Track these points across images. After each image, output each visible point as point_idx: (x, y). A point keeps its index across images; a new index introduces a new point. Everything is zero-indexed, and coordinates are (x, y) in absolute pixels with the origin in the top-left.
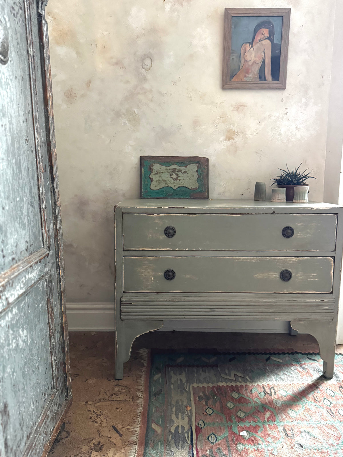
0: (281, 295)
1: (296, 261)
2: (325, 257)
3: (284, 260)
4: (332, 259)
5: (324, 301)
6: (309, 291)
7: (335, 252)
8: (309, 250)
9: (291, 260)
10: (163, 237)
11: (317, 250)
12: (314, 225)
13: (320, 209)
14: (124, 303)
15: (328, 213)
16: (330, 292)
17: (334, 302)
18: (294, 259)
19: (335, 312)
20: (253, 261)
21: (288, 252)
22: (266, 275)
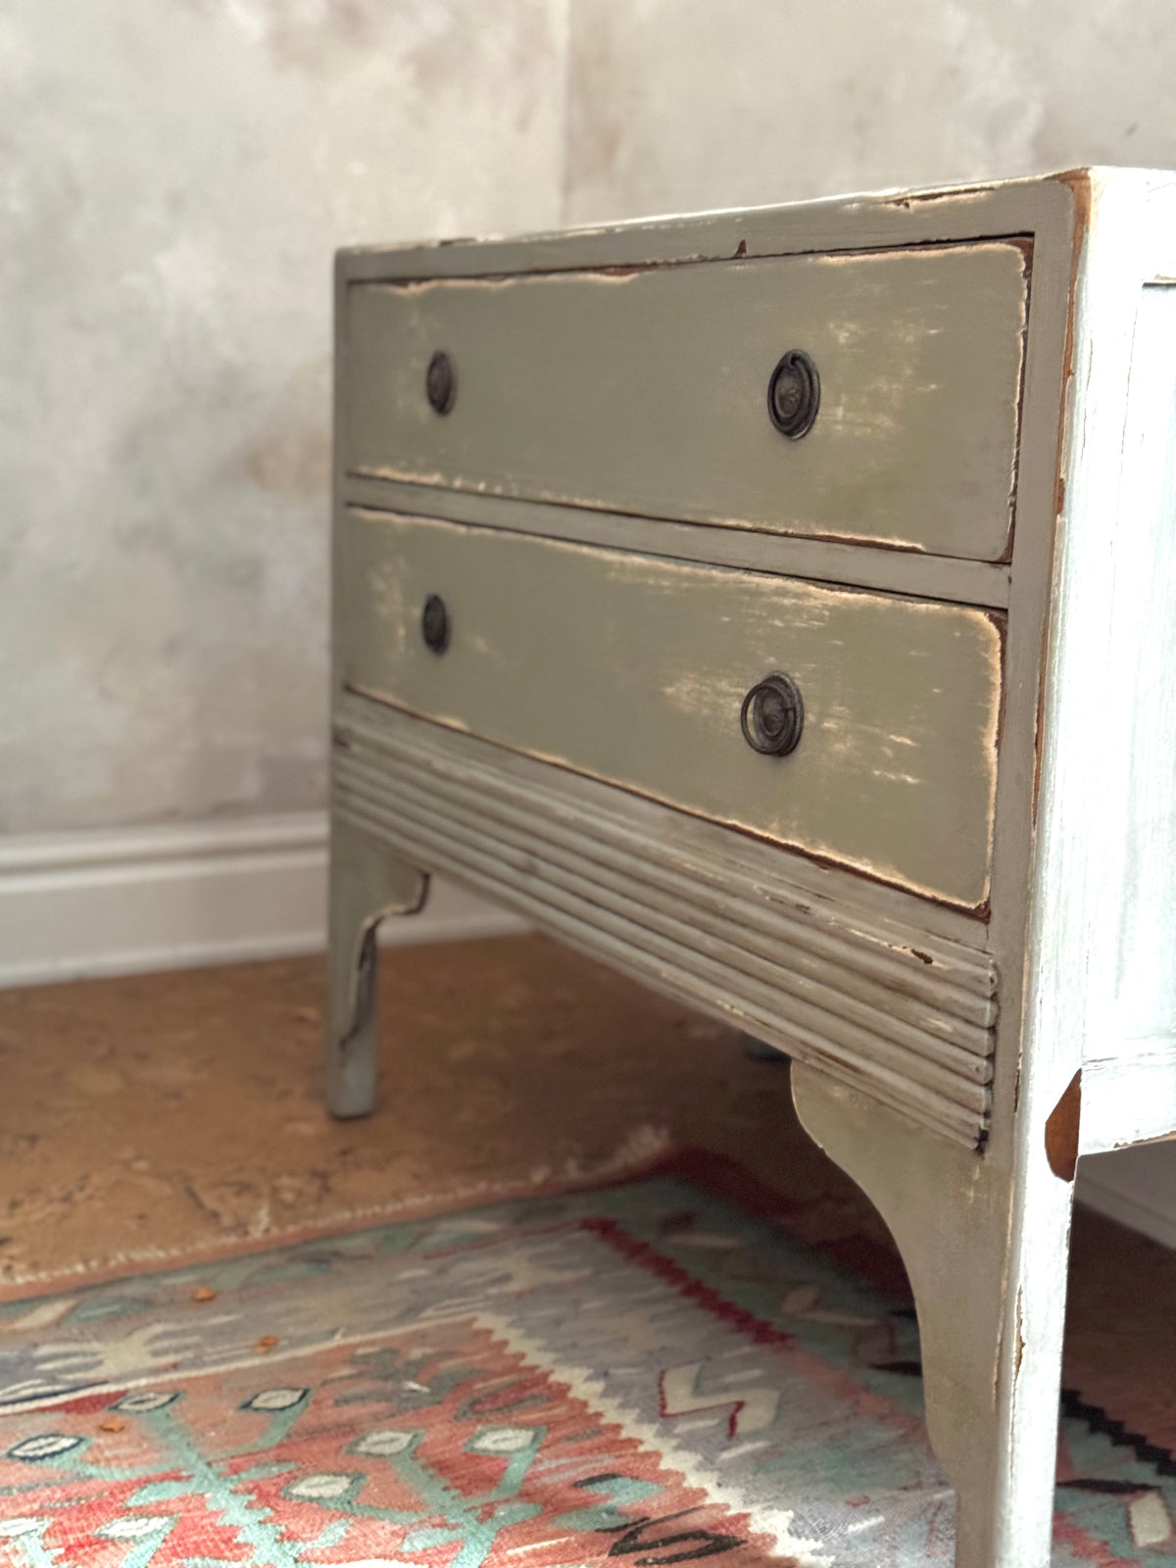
0: (756, 851)
1: (821, 618)
2: (956, 609)
3: (775, 599)
4: (992, 627)
5: (928, 961)
7: (1006, 569)
8: (879, 540)
9: (800, 602)
10: (425, 410)
11: (919, 546)
12: (910, 339)
13: (938, 201)
14: (339, 740)
15: (977, 235)
16: (978, 908)
17: (984, 997)
18: (816, 598)
19: (1002, 1087)
20: (663, 588)
21: (792, 546)
22: (706, 693)
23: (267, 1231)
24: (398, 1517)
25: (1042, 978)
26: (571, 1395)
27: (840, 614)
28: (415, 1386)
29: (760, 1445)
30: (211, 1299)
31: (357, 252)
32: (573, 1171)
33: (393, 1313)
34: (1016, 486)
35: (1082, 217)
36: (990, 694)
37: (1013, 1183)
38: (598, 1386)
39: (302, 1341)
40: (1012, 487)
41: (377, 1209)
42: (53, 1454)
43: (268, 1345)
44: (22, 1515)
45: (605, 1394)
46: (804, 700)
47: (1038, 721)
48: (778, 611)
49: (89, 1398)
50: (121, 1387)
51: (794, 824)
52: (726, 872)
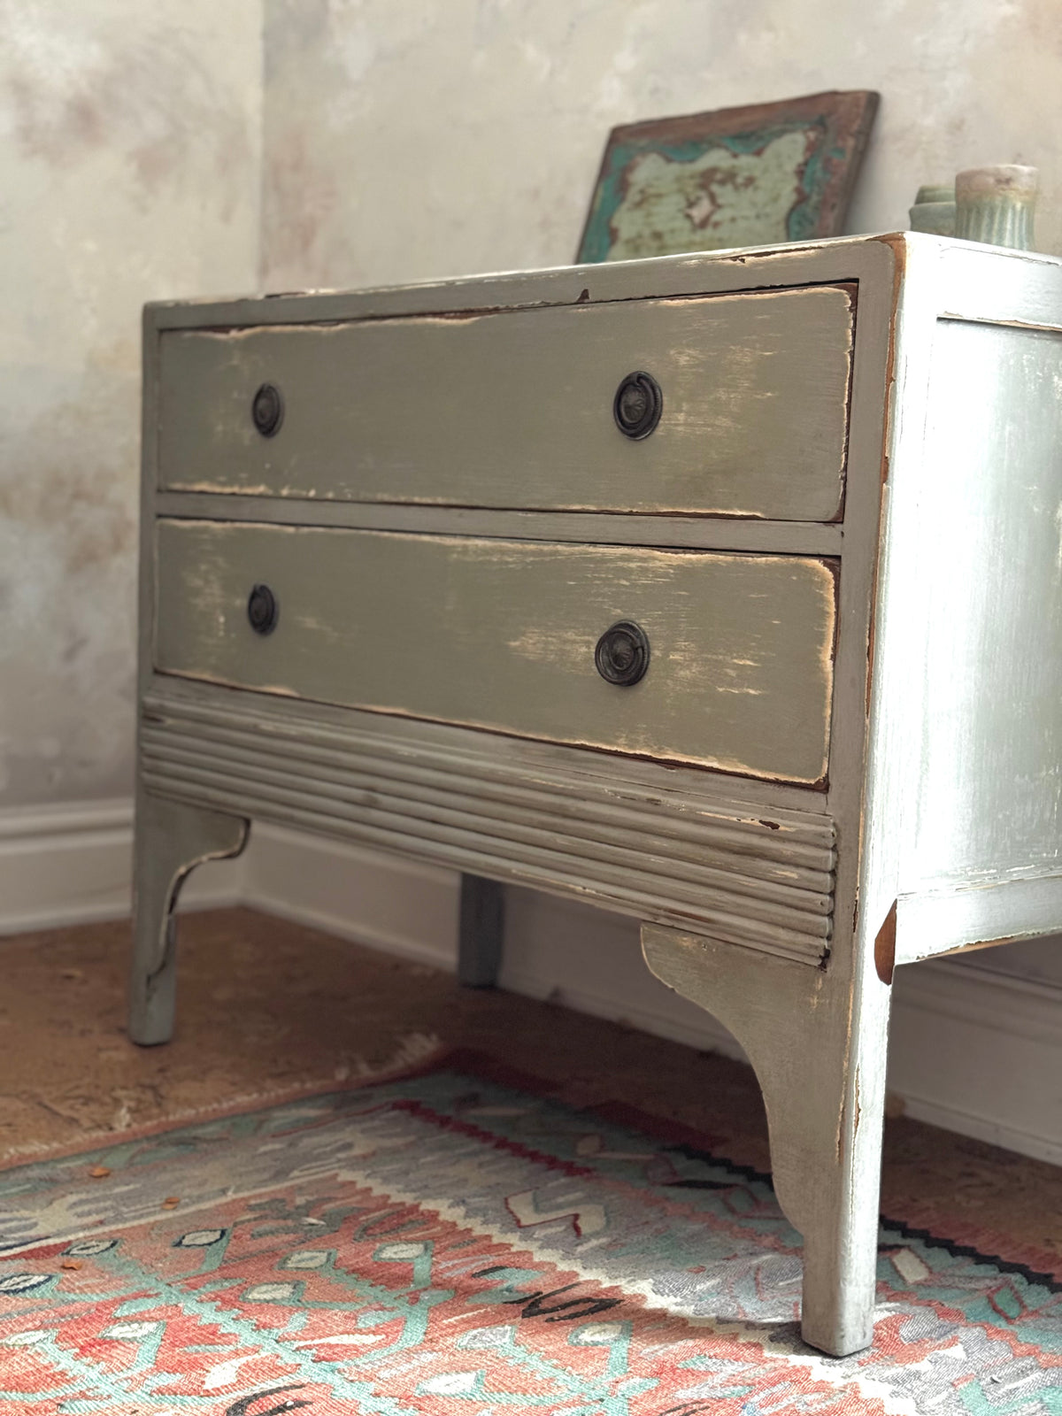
0: (605, 762)
1: (666, 575)
2: (793, 560)
3: (620, 564)
4: (826, 569)
5: (775, 827)
6: (720, 759)
7: (839, 526)
8: (720, 512)
9: (646, 565)
10: (249, 433)
11: (758, 514)
12: (748, 360)
13: (772, 256)
14: (148, 716)
15: (807, 281)
16: (818, 782)
17: (827, 848)
18: (660, 561)
19: (842, 915)
20: (507, 563)
21: (638, 522)
22: (553, 643)
23: (129, 1126)
24: (344, 1307)
25: (873, 829)
26: (441, 1218)
27: (685, 572)
28: (313, 1221)
29: (603, 1240)
30: (107, 1175)
31: (171, 305)
32: (366, 1071)
33: (266, 1176)
34: (846, 465)
35: (899, 267)
36: (825, 620)
37: (852, 987)
38: (461, 1210)
39: (200, 1198)
40: (843, 466)
41: (215, 1105)
42: (33, 1287)
43: (172, 1202)
44: (27, 1330)
45: (467, 1216)
46: (650, 640)
47: (869, 637)
48: (627, 573)
49: (41, 1248)
50: (64, 1239)
51: (641, 738)
52: (576, 782)
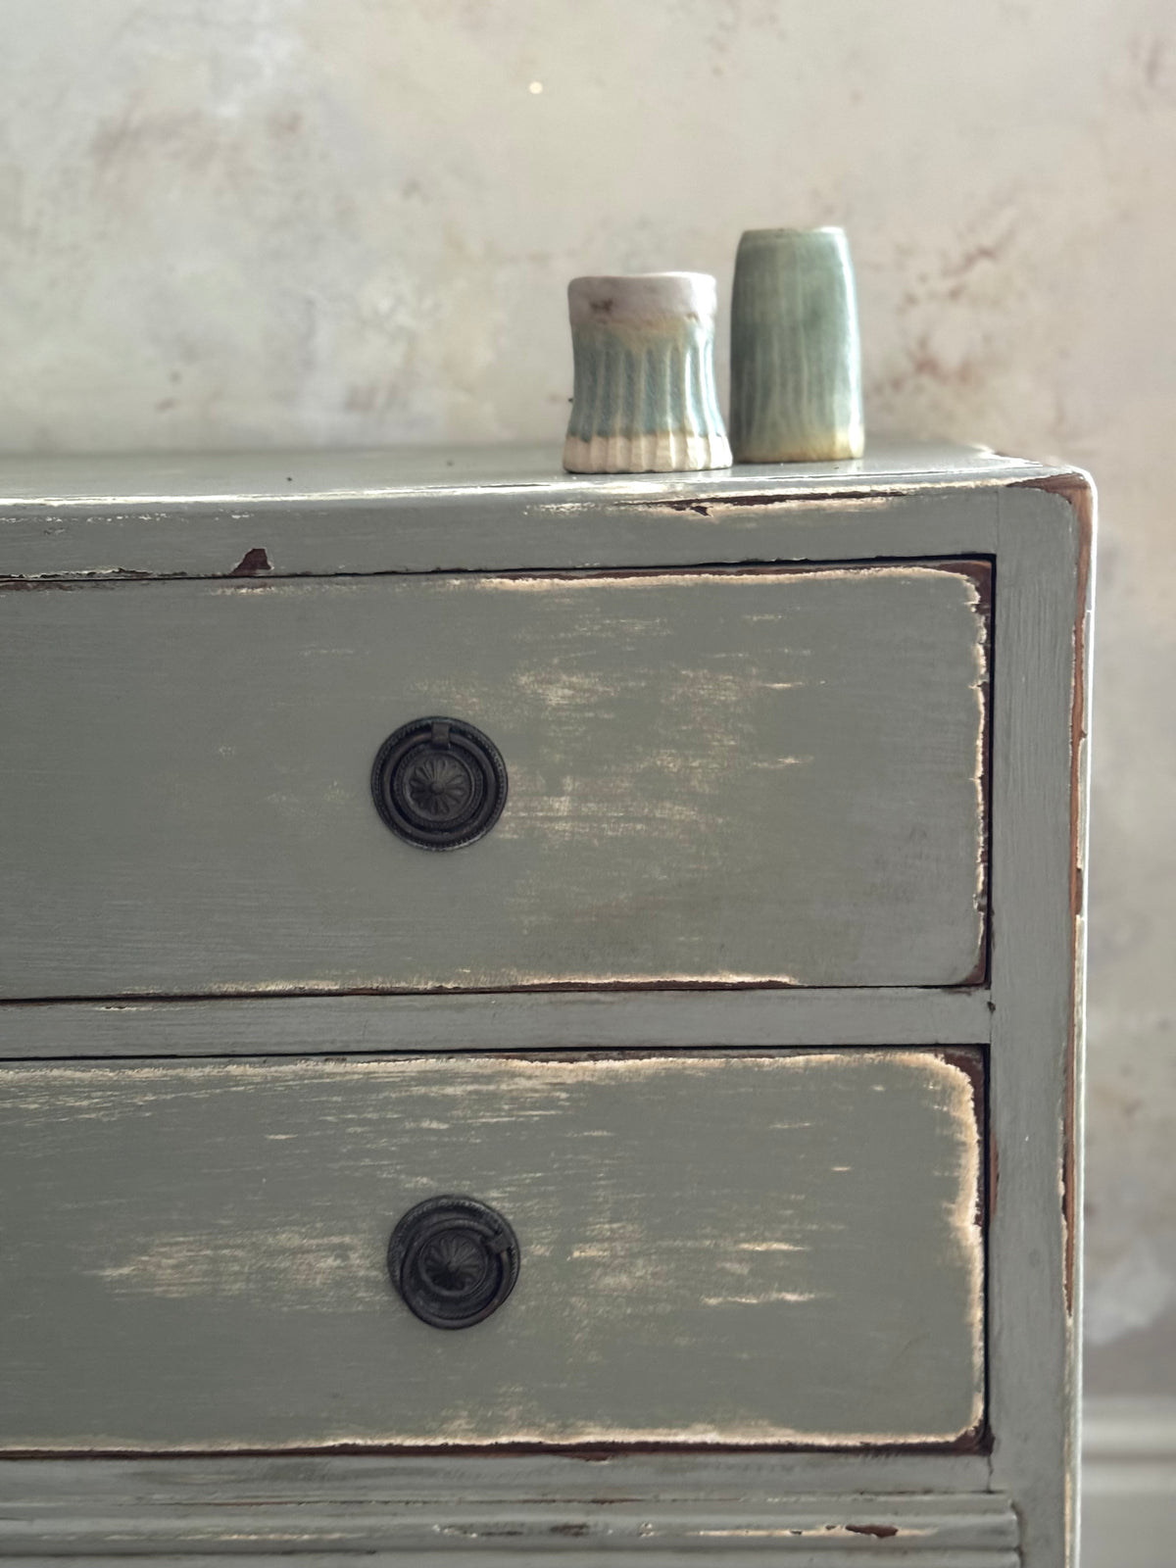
0: (419, 1472)
1: (549, 1104)
2: (872, 1056)
3: (419, 1090)
4: (954, 1071)
5: (892, 1532)
6: (722, 1426)
7: (981, 995)
8: (685, 979)
9: (492, 1087)
11: (785, 979)
12: (730, 696)
15: (873, 555)
16: (965, 1437)
17: (1012, 1550)
18: (530, 1077)
20: (80, 1110)
21: (461, 1008)
22: (235, 1259)
34: (988, 884)
36: (959, 1157)
40: (980, 887)
46: (515, 1228)
47: (1065, 1180)
48: (443, 1107)
51: (510, 1411)
52: (347, 1522)
